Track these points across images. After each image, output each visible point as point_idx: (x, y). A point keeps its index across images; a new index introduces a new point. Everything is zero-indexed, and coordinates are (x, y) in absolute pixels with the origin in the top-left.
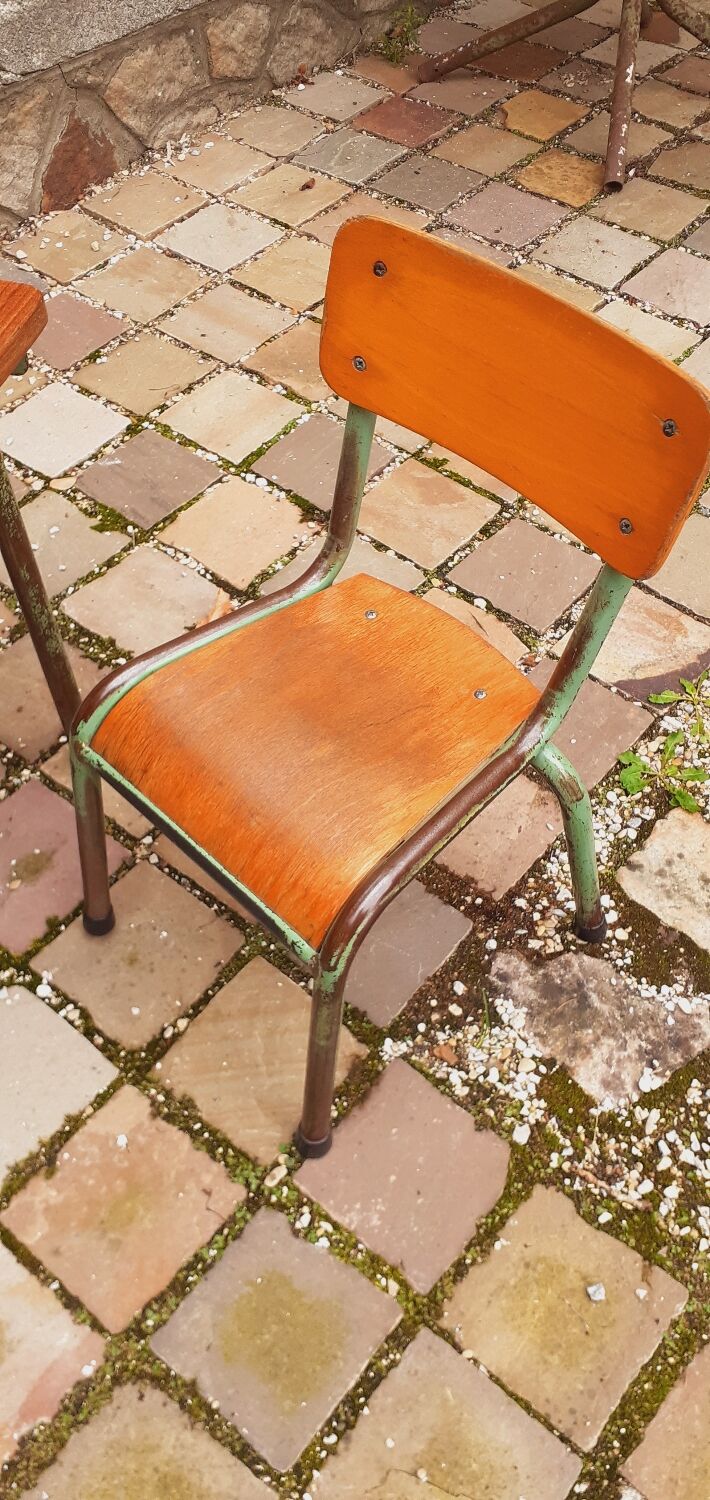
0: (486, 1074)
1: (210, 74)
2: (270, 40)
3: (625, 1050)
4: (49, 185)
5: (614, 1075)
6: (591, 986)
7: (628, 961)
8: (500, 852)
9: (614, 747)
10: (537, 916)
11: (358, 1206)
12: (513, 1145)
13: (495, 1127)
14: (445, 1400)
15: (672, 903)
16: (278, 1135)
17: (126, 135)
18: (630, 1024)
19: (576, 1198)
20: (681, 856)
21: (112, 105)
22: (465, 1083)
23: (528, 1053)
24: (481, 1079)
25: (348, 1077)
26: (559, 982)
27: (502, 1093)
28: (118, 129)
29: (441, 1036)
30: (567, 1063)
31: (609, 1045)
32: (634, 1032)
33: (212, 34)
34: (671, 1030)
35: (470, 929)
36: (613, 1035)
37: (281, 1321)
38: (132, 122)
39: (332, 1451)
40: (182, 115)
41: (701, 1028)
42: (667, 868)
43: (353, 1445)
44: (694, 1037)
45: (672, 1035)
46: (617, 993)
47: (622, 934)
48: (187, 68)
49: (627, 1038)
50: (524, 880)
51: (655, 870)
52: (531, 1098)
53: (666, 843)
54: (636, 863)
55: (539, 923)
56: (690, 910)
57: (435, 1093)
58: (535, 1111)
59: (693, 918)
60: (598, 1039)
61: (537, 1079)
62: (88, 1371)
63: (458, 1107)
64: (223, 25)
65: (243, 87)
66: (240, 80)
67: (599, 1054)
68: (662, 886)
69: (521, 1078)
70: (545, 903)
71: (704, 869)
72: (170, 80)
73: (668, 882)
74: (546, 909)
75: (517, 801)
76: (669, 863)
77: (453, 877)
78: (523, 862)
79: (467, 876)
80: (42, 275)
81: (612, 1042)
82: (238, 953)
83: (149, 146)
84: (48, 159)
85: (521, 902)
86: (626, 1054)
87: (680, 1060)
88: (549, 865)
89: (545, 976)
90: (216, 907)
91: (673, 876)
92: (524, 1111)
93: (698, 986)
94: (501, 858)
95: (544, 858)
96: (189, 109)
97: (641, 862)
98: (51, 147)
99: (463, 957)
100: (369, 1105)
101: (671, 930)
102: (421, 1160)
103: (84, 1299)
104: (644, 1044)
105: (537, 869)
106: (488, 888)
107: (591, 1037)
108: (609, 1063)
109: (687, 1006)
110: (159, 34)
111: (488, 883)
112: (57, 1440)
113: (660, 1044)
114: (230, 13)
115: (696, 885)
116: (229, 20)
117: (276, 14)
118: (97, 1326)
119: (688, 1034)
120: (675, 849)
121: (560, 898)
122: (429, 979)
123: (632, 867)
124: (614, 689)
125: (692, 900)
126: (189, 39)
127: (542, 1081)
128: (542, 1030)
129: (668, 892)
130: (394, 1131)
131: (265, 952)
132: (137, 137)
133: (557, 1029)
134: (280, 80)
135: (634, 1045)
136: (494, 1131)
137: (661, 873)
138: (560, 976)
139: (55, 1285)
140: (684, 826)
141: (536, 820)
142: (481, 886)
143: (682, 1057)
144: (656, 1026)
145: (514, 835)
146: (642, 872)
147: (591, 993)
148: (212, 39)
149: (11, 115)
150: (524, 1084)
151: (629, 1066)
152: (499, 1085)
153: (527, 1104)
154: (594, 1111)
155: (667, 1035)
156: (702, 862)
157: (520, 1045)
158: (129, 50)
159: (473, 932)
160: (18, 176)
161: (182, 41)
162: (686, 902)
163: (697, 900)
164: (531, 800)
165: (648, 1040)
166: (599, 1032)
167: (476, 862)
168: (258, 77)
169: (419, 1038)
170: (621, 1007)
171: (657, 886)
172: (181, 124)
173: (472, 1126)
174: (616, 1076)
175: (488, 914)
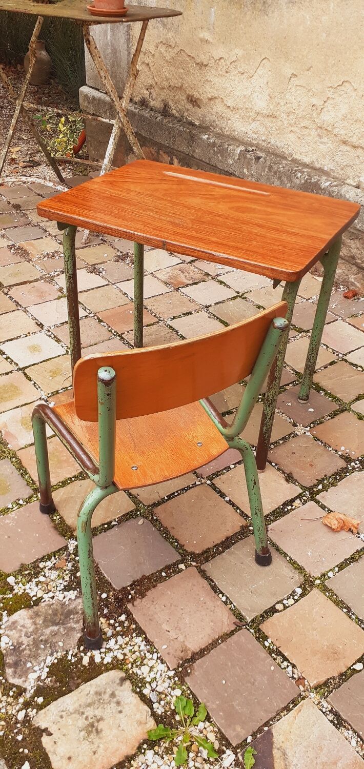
0: (44, 576)
3: (25, 635)
5: (17, 627)
6: (62, 630)
7: (69, 657)
8: (156, 616)
9: (214, 706)
10: (112, 621)
11: (16, 517)
12: (8, 575)
13: (20, 572)
15: (92, 692)
16: (56, 500)
18: (36, 643)
20: (120, 712)
22: (45, 567)
23: (45, 596)
24: (43, 573)
25: (67, 525)
26: (71, 617)
27: (33, 580)
29: (70, 565)
30: (33, 610)
31: (30, 628)
32: (31, 643)
34: (25, 664)
35: (116, 588)
36: (33, 631)
41: (18, 678)
42: (115, 700)
44: (15, 672)
45: (22, 663)
46: (54, 643)
47: (86, 661)
49: (30, 638)
50: (136, 623)
51: (117, 693)
52: (25, 590)
53: (132, 705)
54: (124, 683)
55: (108, 622)
56: (83, 700)
57: (45, 553)
58: (19, 590)
59: (78, 700)
60: (35, 625)
61: (31, 595)
63: (35, 560)
67: (28, 623)
68: (105, 692)
69: (36, 589)
70: (118, 629)
71: (106, 721)
73: (106, 697)
74: (115, 628)
75: (187, 636)
76: (118, 703)
77: (148, 589)
78: (146, 625)
79: (146, 595)
81: (31, 630)
82: (141, 502)
85: (123, 618)
86: (23, 635)
87: (8, 661)
88: (141, 639)
89: (78, 613)
90: (166, 498)
91: (109, 703)
92: (21, 585)
93: (40, 688)
94: (152, 616)
95: (146, 638)
97: (123, 686)
99: (104, 583)
100: (52, 530)
101: (78, 686)
102: (21, 541)
104: (24, 646)
105: (140, 632)
106: (135, 603)
107: (38, 622)
108: (23, 626)
109: (33, 676)
111: (138, 604)
113: (20, 654)
115: (98, 713)
118: (21, 449)
119: (18, 670)
120: (126, 710)
121: (119, 638)
122: (97, 564)
123: (123, 680)
124: (265, 728)
125: (89, 705)
127: (30, 597)
128: (55, 606)
129: (100, 694)
130: (37, 535)
131: (137, 510)
133: (50, 612)
135: (25, 640)
136: (19, 570)
137: (113, 695)
138: (74, 618)
140: (140, 723)
141: (172, 642)
142: (138, 600)
143: (9, 663)
144: (29, 656)
145: (165, 627)
146: (118, 684)
147: (58, 627)
150: (33, 590)
151: (17, 635)
152: (37, 580)
153: (23, 587)
154: (6, 613)
155: (23, 660)
156: (111, 722)
157: (51, 594)
159: (114, 590)
162: (89, 701)
163: (88, 708)
164: (187, 643)
165: (25, 649)
166: (38, 626)
167: (153, 602)
169: (73, 556)
170: (46, 641)
171: (105, 689)
173: (24, 563)
174: (15, 628)
175: (122, 600)
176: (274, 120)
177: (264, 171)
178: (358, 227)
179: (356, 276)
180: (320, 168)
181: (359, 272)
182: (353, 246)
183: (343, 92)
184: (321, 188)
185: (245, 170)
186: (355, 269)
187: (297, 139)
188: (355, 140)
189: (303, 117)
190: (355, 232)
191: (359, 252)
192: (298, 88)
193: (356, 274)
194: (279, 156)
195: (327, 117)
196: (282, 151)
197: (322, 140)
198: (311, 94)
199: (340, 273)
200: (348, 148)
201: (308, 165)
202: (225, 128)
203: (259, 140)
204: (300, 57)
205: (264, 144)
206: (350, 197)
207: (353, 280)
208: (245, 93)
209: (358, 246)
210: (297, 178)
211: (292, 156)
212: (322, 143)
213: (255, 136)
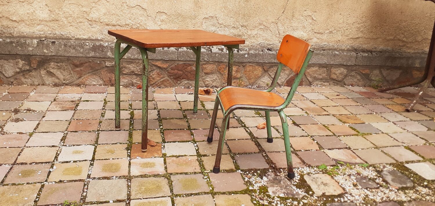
1: (330, 77)
2: (346, 76)
4: (287, 82)
7: (295, 184)
11: (215, 180)
12: (248, 189)
14: (206, 202)
15: (311, 182)
17: (307, 81)
18: (286, 189)
19: (252, 198)
21: (306, 74)
22: (248, 180)
23: (263, 183)
24: (251, 181)
25: (229, 170)
28: (306, 79)
29: (250, 175)
30: (269, 187)
33: (332, 70)
34: (294, 193)
37: (191, 183)
38: (309, 79)
39: (183, 196)
40: (321, 82)
43: (187, 198)
48: (325, 74)
50: (286, 168)
52: (257, 187)
57: (241, 178)
59: (314, 185)
62: (161, 174)
63: (243, 182)
64: (335, 69)
65: (337, 82)
66: (336, 80)
67: (276, 188)
68: (312, 179)
72: (320, 75)
73: (314, 180)
75: (295, 161)
76: (317, 178)
77: (272, 162)
79: (275, 163)
80: (277, 91)
81: (280, 188)
82: (227, 154)
83: (312, 84)
84: (289, 78)
85: (282, 170)
86: (281, 191)
89: (276, 177)
91: (316, 180)
92: (254, 187)
93: (305, 192)
96: (323, 81)
97: (311, 175)
98: (290, 76)
99: (263, 170)
100: (229, 174)
101: (308, 184)
102: (231, 182)
103: (167, 169)
104: (286, 192)
107: (276, 186)
108: (276, 190)
109: (300, 193)
110: (320, 66)
111: (278, 165)
112: (150, 176)
113: (289, 193)
114: (338, 68)
115: (319, 182)
116: (337, 69)
117: (349, 72)
118: (166, 171)
120: (320, 177)
122: (254, 169)
123: (309, 175)
124: (332, 159)
126: (327, 69)
127: (261, 186)
128: (268, 182)
130: (230, 177)
131: (231, 155)
132: (309, 81)
133: (271, 183)
134: (346, 84)
135: (284, 191)
136: (246, 186)
137: (314, 178)
138: (279, 178)
139: (166, 166)
140: (326, 176)
141: (296, 164)
142: (276, 165)
143: (292, 196)
146: (310, 177)
148: (332, 71)
149: (285, 68)
150: (258, 185)
151: (280, 193)
152: (253, 183)
154: (267, 193)
155: (292, 193)
156: (324, 181)
158: (313, 67)
159: (268, 168)
160: (282, 78)
161: (325, 69)
162: (315, 183)
163: (317, 184)
166: (279, 186)
167: (278, 162)
168: (342, 82)
169: (246, 173)
172: (320, 83)
173: (243, 184)
174: (276, 192)
175: (273, 168)
176: (57, 22)
177: (61, 47)
178: (132, 58)
179: (136, 79)
180: (96, 39)
181: (137, 77)
182: (131, 67)
183: (101, 4)
184: (104, 47)
185: (45, 51)
186: (134, 77)
187: (75, 29)
188: (114, 23)
189: (79, 18)
191: (135, 68)
192: (70, 5)
194: (65, 39)
195: (94, 15)
196: (67, 36)
197: (92, 26)
198: (80, 6)
199: (127, 81)
201: (87, 39)
202: (14, 33)
203: (46, 34)
205: (52, 35)
207: (135, 82)
208: (28, 12)
209: (134, 66)
210: (87, 45)
211: (74, 37)
212: (92, 28)
213: (42, 33)
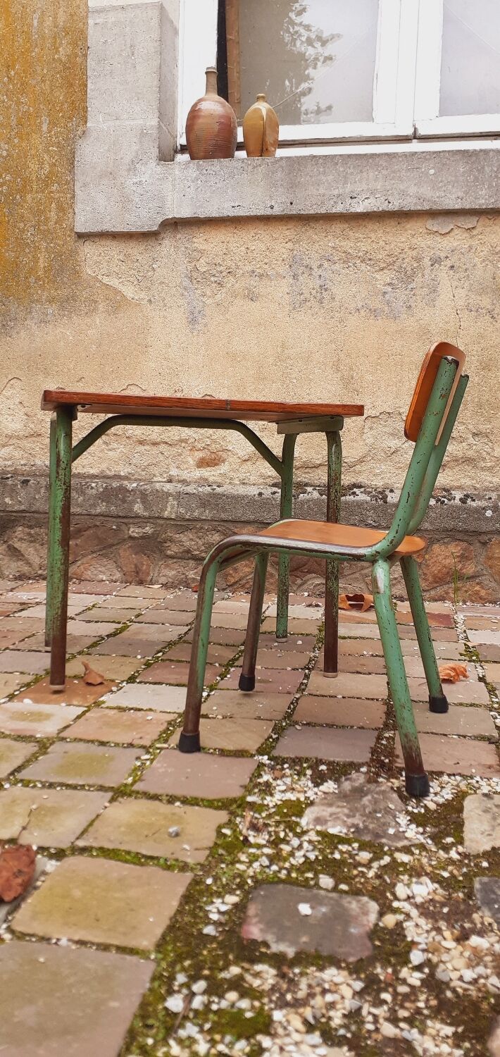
37: (92, 763)
62: (39, 736)
103: (69, 729)
118: (60, 733)
139: (74, 724)
176: (39, 439)
177: (39, 493)
178: (188, 517)
180: (115, 475)
182: (185, 539)
184: (128, 491)
185: (7, 500)
186: (191, 563)
188: (154, 438)
190: (185, 523)
191: (193, 543)
193: (196, 569)
197: (110, 447)
199: (174, 575)
200: (147, 447)
201: (97, 476)
203: (17, 465)
204: (66, 370)
205: (27, 468)
206: (168, 490)
209: (191, 537)
210: (92, 488)
212: (110, 450)
213: (9, 463)
